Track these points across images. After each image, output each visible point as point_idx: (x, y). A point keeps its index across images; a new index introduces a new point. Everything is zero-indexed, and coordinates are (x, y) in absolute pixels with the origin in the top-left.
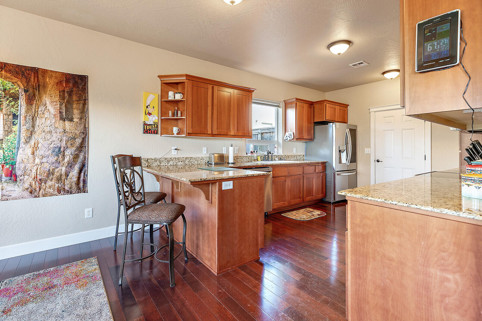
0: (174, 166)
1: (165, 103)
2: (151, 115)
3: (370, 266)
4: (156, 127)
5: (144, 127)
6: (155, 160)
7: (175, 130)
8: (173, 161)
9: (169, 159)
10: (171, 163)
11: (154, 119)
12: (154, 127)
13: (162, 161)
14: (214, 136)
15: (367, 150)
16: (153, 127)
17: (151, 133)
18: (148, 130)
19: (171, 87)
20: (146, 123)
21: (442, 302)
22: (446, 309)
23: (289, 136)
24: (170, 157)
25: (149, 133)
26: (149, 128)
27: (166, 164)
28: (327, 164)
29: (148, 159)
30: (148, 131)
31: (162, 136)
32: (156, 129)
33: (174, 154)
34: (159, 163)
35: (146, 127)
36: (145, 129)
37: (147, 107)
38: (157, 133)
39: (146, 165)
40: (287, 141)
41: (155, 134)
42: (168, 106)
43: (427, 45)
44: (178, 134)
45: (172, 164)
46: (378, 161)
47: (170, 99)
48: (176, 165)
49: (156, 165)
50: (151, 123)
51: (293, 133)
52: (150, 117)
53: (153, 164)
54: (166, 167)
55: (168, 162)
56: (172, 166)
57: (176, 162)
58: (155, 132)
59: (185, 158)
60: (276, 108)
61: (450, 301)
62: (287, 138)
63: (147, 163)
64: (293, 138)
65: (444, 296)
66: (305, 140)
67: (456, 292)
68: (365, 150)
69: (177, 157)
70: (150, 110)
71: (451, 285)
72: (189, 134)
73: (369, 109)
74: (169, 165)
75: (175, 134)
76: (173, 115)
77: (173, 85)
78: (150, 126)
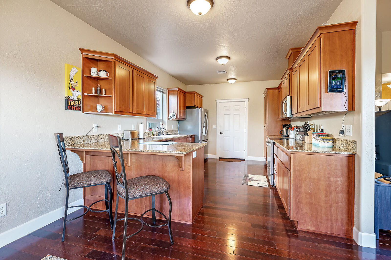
0: (96, 144)
1: (86, 78)
2: (74, 90)
3: (303, 185)
4: (79, 103)
5: (68, 102)
6: (79, 138)
7: (99, 107)
8: (95, 139)
9: (91, 137)
10: (93, 140)
11: (77, 95)
12: (78, 103)
13: (86, 139)
14: (134, 114)
15: (214, 127)
16: (76, 103)
17: (75, 110)
18: (72, 106)
19: (92, 63)
20: (70, 98)
21: (335, 191)
22: (337, 193)
23: (173, 116)
24: (93, 135)
25: (73, 109)
26: (73, 104)
27: (89, 142)
28: (195, 136)
29: (72, 137)
30: (72, 108)
31: (85, 112)
32: (80, 105)
33: (95, 132)
34: (82, 142)
35: (70, 102)
36: (69, 104)
37: (70, 81)
38: (80, 110)
39: (70, 144)
40: (171, 119)
41: (78, 110)
42: (91, 82)
43: (333, 81)
44: (101, 111)
45: (94, 142)
46: (221, 133)
47: (92, 75)
48: (98, 142)
49: (80, 143)
50: (75, 99)
51: (176, 114)
52: (74, 92)
53: (77, 143)
54: (89, 145)
55: (91, 139)
56: (94, 144)
57: (98, 139)
58: (79, 108)
59: (104, 135)
60: (161, 93)
61: (339, 189)
62: (171, 117)
63: (71, 142)
64: (176, 117)
65: (336, 188)
66: (181, 119)
67: (341, 185)
68: (213, 126)
69: (98, 134)
70: (73, 84)
71: (339, 183)
72: (116, 112)
73: (216, 100)
74: (91, 142)
75: (99, 112)
76: (96, 92)
77: (94, 61)
78: (74, 102)
